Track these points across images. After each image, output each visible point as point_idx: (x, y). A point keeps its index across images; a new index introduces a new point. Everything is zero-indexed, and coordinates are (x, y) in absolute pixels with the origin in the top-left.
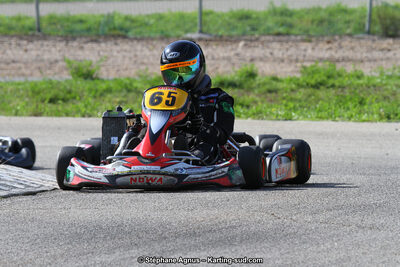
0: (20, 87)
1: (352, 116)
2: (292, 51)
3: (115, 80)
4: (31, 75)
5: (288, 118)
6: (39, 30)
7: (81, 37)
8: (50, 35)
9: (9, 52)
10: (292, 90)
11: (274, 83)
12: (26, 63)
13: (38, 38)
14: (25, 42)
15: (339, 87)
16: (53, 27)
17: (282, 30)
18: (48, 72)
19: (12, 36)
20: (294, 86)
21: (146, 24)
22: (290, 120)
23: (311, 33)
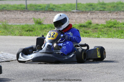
0: (18, 26)
1: (118, 37)
2: (105, 16)
3: (48, 24)
4: (23, 23)
5: (99, 37)
6: (27, 9)
7: (39, 11)
8: (30, 10)
9: (17, 16)
10: (103, 28)
11: (97, 26)
12: (22, 19)
13: (26, 11)
14: (22, 12)
15: (117, 27)
16: (31, 8)
17: (102, 9)
18: (29, 22)
19: (18, 11)
20: (103, 27)
21: (60, 7)
22: (99, 38)
23: (111, 10)
